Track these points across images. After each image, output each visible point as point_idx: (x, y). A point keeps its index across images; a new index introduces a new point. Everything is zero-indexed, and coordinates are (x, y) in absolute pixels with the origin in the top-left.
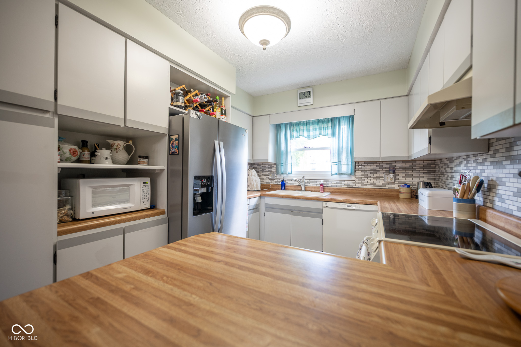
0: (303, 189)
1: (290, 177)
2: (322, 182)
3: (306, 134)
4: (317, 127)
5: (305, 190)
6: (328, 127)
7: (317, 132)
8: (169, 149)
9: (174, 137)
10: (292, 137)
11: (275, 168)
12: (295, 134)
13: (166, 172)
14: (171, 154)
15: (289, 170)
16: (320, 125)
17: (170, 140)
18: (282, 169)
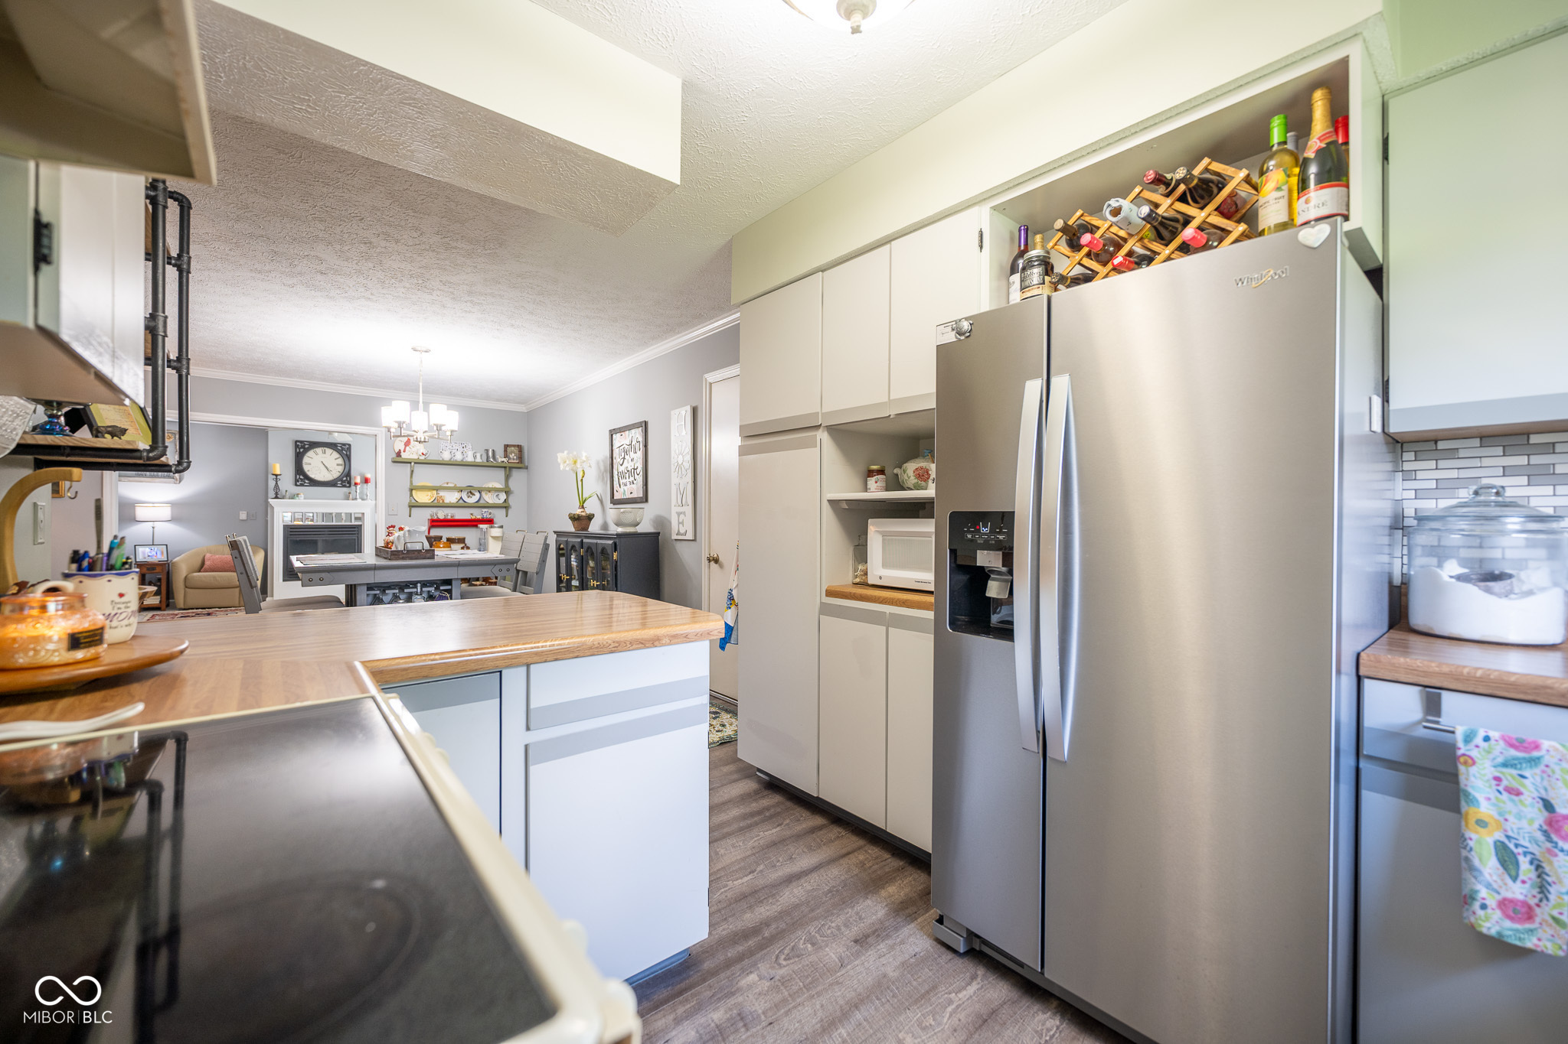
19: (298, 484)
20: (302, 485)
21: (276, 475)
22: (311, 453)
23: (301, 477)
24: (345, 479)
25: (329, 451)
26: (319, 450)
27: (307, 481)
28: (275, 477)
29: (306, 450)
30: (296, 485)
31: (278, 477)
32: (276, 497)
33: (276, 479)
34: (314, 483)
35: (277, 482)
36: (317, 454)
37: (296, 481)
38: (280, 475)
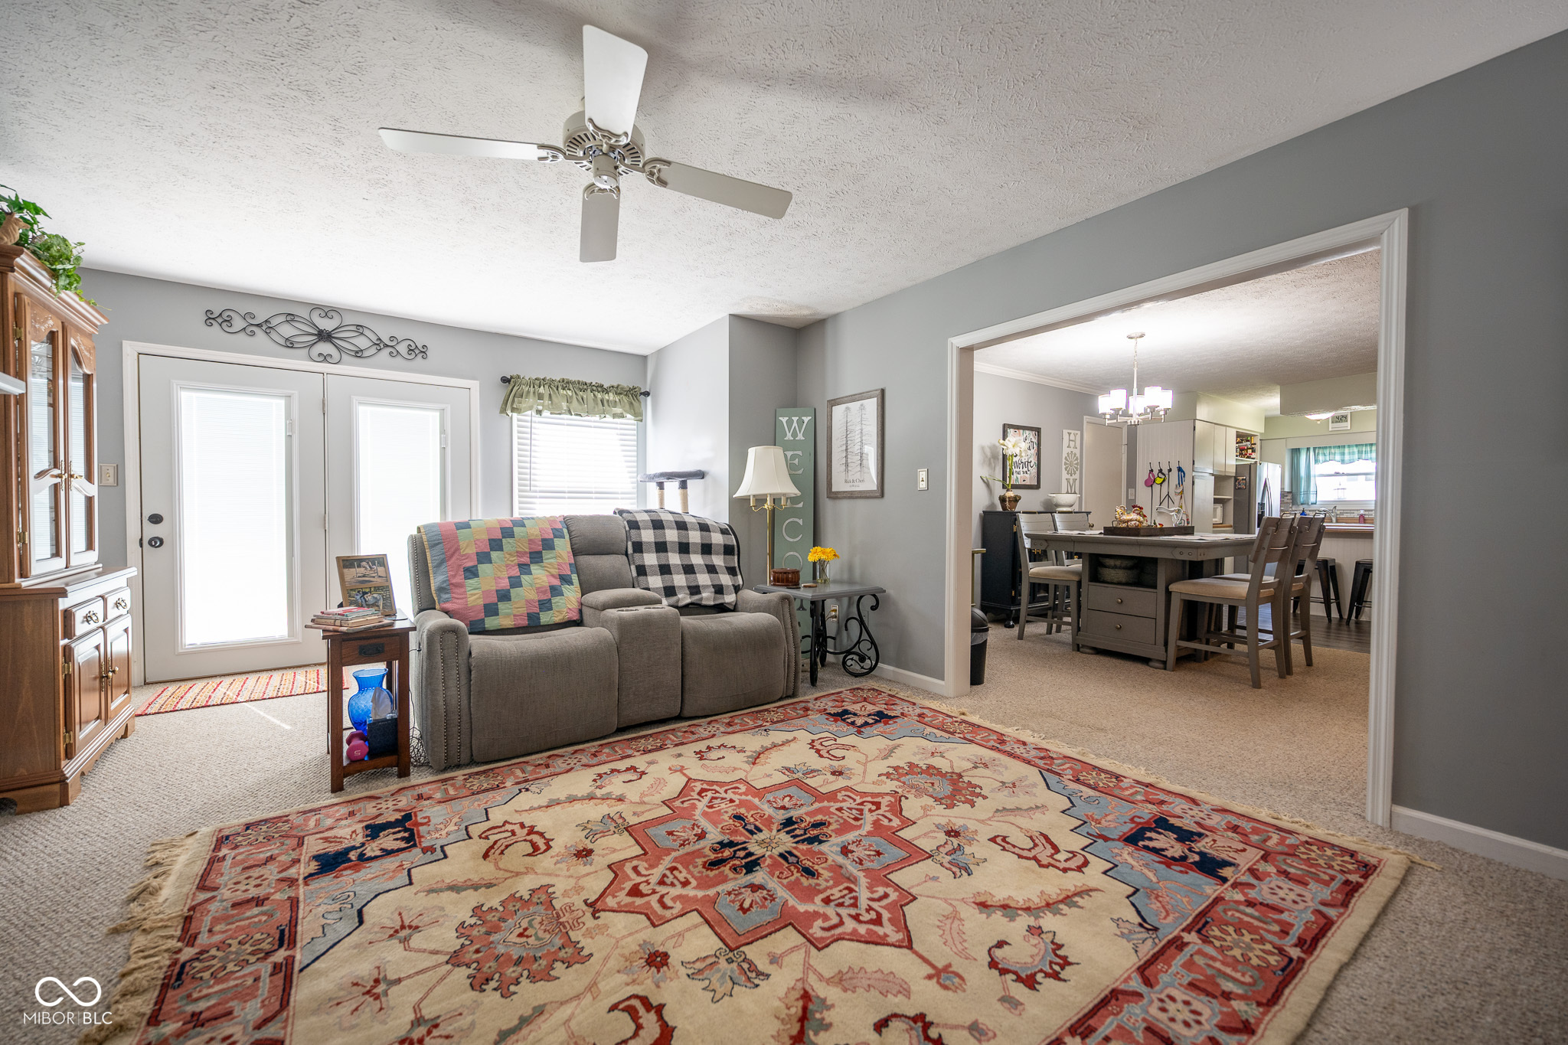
0: (1334, 519)
1: (1313, 507)
2: (1362, 512)
3: (1338, 457)
4: (1356, 450)
5: (1337, 522)
6: (1371, 451)
7: (1356, 456)
8: (1235, 485)
9: (1241, 478)
10: (1316, 461)
11: (1289, 497)
12: (1321, 458)
13: (1232, 501)
14: (1237, 490)
15: (1312, 499)
16: (1360, 448)
17: (1236, 480)
18: (1302, 498)
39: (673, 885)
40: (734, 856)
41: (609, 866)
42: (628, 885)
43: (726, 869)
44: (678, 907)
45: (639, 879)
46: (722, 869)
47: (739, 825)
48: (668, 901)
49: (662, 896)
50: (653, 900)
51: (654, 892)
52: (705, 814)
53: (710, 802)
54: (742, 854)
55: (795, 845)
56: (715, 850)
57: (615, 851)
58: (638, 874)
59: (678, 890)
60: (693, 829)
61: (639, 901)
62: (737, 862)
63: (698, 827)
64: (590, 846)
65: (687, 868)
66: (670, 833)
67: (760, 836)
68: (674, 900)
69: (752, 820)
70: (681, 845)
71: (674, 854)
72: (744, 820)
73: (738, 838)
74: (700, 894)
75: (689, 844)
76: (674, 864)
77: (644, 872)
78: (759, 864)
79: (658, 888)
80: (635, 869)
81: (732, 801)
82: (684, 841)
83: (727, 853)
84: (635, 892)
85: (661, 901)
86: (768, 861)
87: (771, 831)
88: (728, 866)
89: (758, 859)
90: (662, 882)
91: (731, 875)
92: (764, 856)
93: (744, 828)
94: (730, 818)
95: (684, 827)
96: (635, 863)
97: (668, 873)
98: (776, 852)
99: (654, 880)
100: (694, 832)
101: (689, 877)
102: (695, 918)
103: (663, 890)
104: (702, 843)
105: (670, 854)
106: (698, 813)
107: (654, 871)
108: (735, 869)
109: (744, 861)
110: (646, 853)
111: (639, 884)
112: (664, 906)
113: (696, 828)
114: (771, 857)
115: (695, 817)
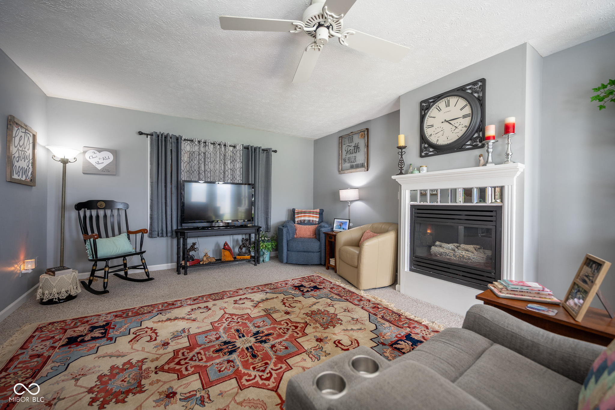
19: (423, 154)
20: (427, 155)
21: (401, 148)
22: (433, 111)
23: (426, 146)
24: (476, 135)
25: (453, 100)
26: (442, 104)
27: (431, 150)
28: (400, 150)
29: (428, 108)
30: (421, 156)
31: (403, 150)
32: (401, 173)
33: (402, 152)
34: (440, 150)
35: (402, 155)
36: (439, 110)
37: (421, 151)
38: (405, 147)
39: (284, 328)
40: (262, 337)
41: (307, 335)
42: (299, 329)
43: (266, 332)
44: (282, 323)
45: (296, 330)
46: (267, 333)
47: (255, 351)
48: (286, 325)
49: (287, 326)
50: (290, 325)
51: (290, 327)
52: (270, 359)
53: (266, 368)
54: (258, 338)
55: (236, 341)
56: (268, 339)
57: (308, 341)
58: (296, 332)
59: (282, 327)
60: (276, 350)
61: (294, 324)
62: (261, 335)
63: (274, 351)
64: (318, 343)
65: (280, 333)
66: (286, 348)
67: (248, 345)
68: (284, 325)
69: (248, 354)
70: (282, 342)
71: (284, 338)
72: (252, 354)
73: (258, 345)
74: (276, 325)
75: (279, 343)
76: (284, 335)
77: (295, 333)
78: (254, 334)
79: (289, 328)
80: (298, 334)
81: (254, 368)
82: (280, 344)
83: (264, 338)
84: (296, 327)
85: (288, 324)
86: (250, 335)
87: (242, 348)
88: (265, 333)
89: (253, 336)
90: (288, 329)
91: (264, 331)
92: (251, 337)
93: (253, 350)
94: (258, 355)
95: (280, 351)
96: (298, 336)
97: (286, 332)
98: (245, 338)
99: (290, 330)
100: (276, 348)
101: (279, 331)
102: (278, 320)
103: (288, 327)
104: (273, 343)
105: (286, 338)
106: (274, 360)
107: (291, 333)
108: (263, 332)
109: (259, 335)
110: (295, 339)
111: (295, 329)
112: (287, 323)
113: (275, 350)
114: (248, 336)
115: (275, 357)
